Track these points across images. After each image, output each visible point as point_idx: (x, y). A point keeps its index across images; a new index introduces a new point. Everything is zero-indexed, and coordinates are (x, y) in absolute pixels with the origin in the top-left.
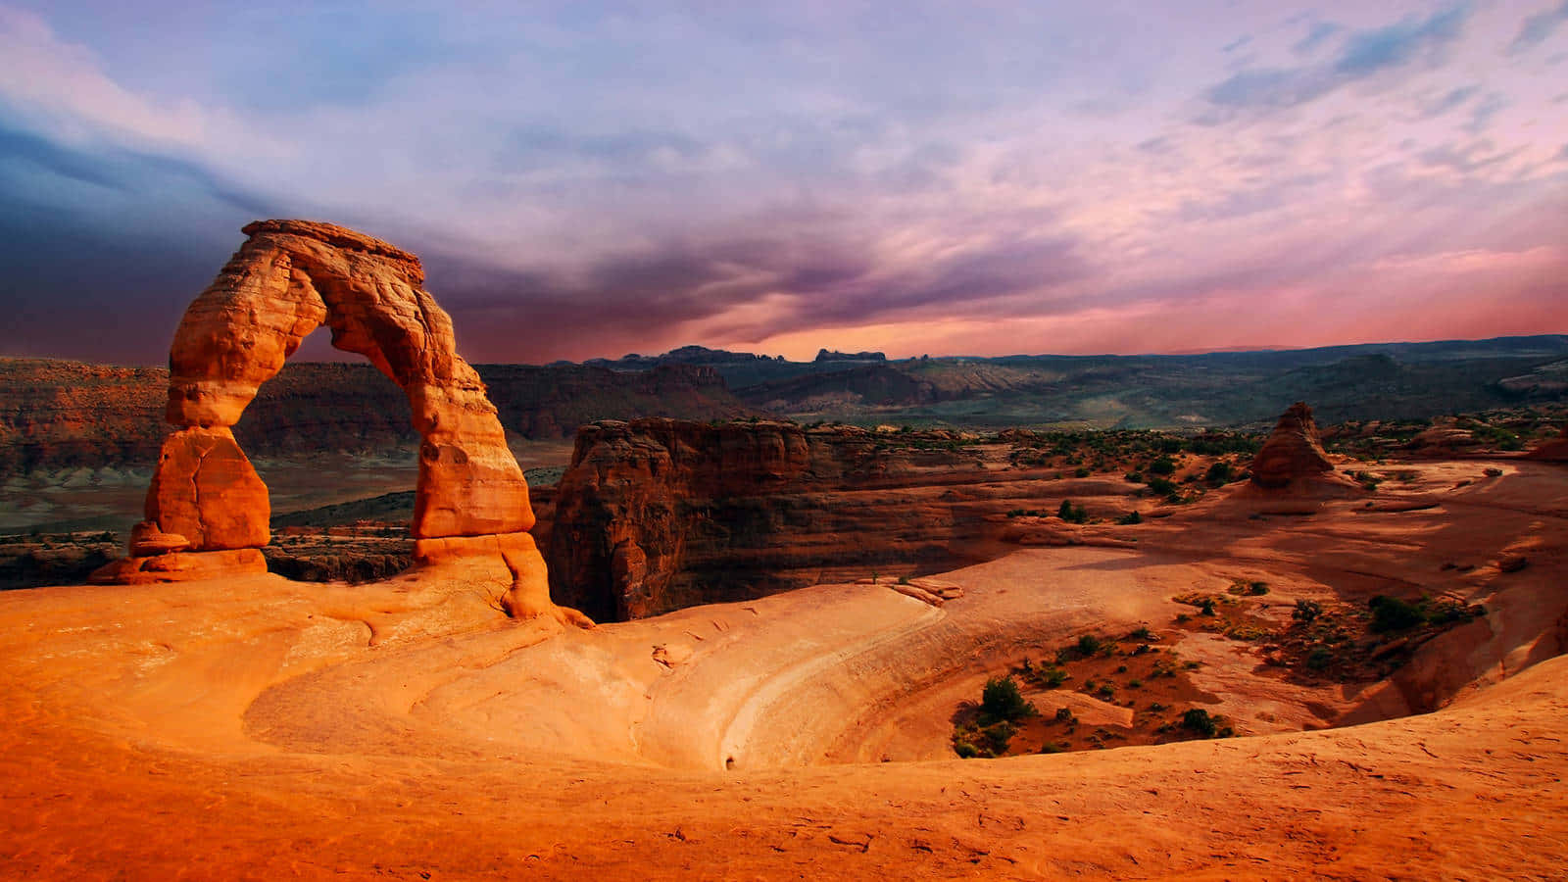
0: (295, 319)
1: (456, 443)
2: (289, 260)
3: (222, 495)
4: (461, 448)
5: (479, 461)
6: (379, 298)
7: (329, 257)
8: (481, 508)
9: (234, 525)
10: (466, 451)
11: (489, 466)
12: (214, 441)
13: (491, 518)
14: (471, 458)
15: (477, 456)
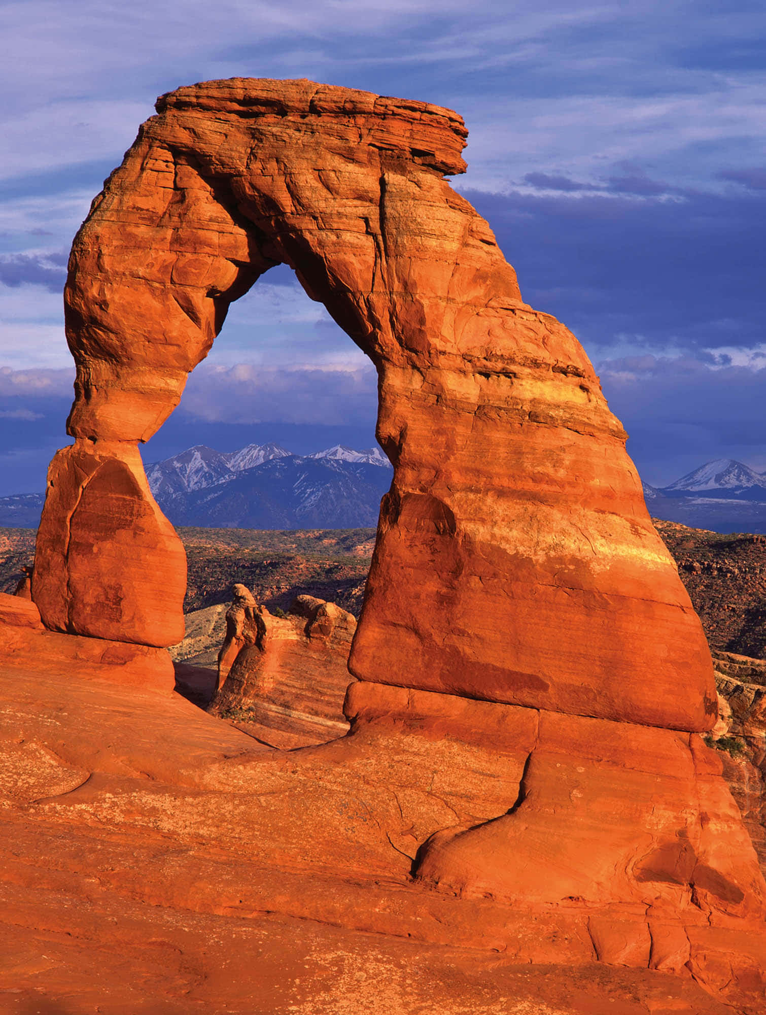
0: (171, 257)
1: (438, 491)
2: (169, 156)
3: (95, 549)
4: (447, 501)
5: (480, 533)
6: (290, 204)
8: (479, 638)
9: (102, 598)
10: (455, 510)
11: (504, 545)
12: (97, 464)
13: (509, 665)
14: (466, 526)
15: (483, 521)
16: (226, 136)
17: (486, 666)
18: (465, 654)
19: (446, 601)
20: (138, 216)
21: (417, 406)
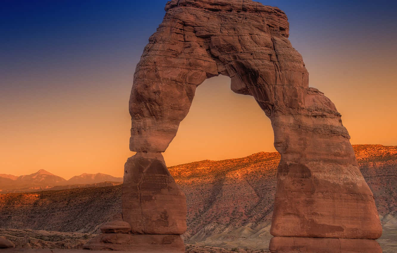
1: (303, 162)
2: (182, 27)
4: (307, 165)
5: (321, 176)
6: (240, 48)
7: (205, 19)
8: (322, 215)
10: (310, 168)
11: (329, 180)
13: (331, 224)
14: (314, 174)
15: (320, 172)
16: (209, 18)
17: (323, 225)
18: (316, 221)
19: (310, 203)
20: (171, 53)
21: (292, 130)
